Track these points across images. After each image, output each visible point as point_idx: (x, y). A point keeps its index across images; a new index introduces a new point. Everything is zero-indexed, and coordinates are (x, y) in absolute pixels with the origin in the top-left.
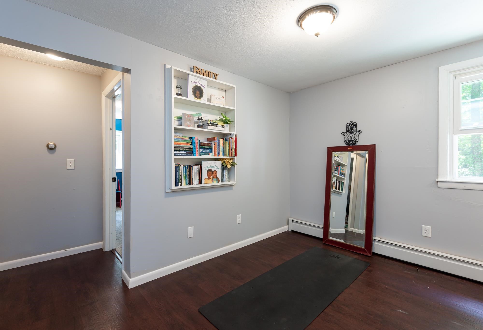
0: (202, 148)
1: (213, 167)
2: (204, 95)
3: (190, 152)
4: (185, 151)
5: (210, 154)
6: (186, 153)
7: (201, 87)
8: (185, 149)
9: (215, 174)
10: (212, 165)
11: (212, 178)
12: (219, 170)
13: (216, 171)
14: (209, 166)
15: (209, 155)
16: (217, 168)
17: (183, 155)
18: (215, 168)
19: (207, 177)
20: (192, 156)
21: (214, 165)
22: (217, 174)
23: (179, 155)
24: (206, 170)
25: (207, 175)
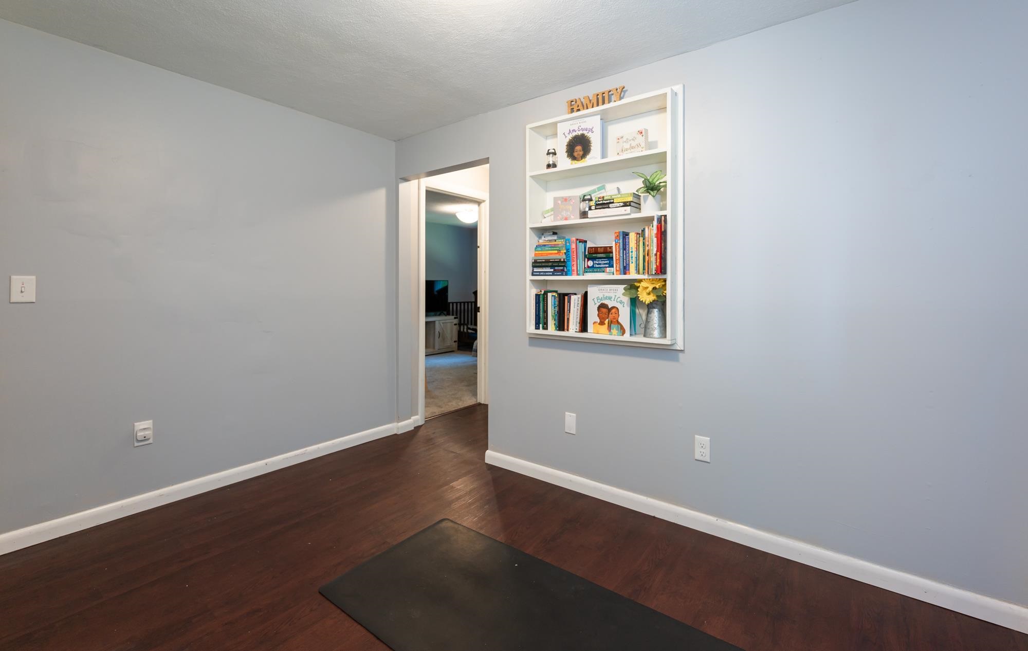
0: (593, 259)
1: (610, 298)
2: (592, 148)
3: (561, 268)
4: (551, 267)
5: (608, 271)
6: (552, 270)
7: (586, 135)
8: (550, 264)
9: (614, 315)
10: (607, 295)
11: (608, 323)
12: (624, 306)
13: (617, 308)
14: (601, 296)
15: (604, 272)
16: (619, 300)
17: (547, 274)
18: (614, 300)
19: (599, 321)
20: (562, 275)
21: (612, 295)
22: (619, 315)
23: (540, 274)
24: (595, 304)
25: (598, 315)
